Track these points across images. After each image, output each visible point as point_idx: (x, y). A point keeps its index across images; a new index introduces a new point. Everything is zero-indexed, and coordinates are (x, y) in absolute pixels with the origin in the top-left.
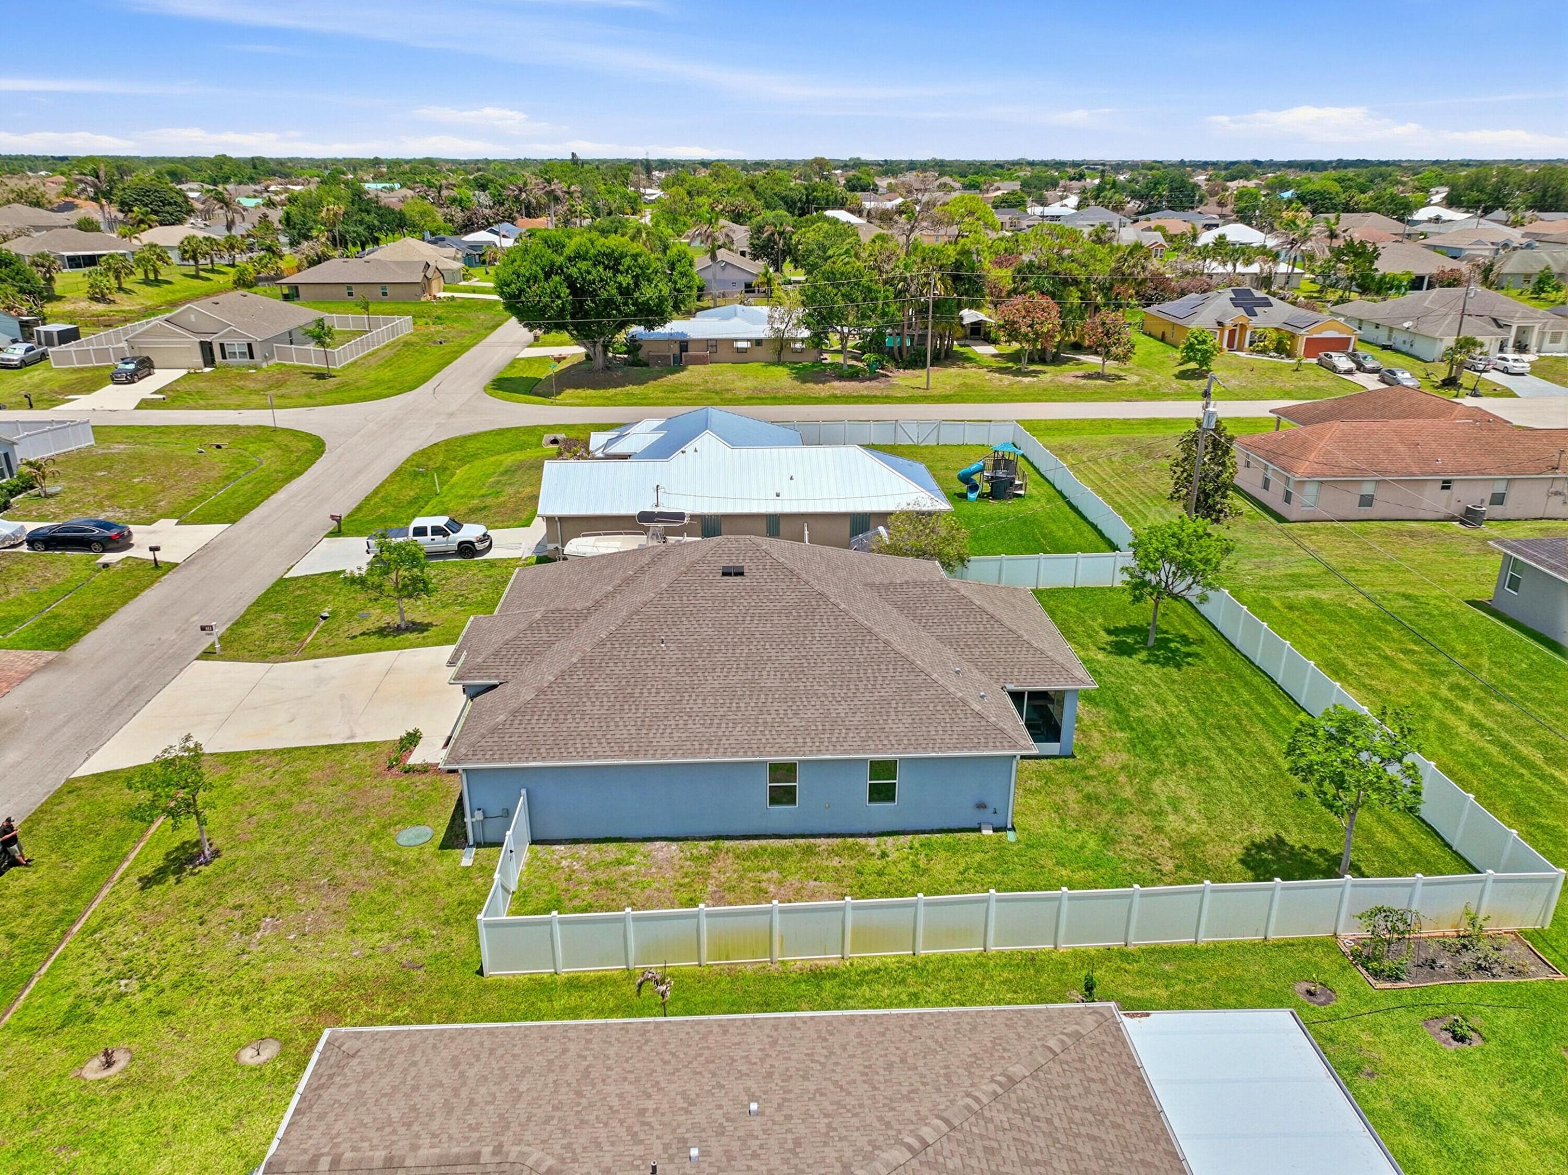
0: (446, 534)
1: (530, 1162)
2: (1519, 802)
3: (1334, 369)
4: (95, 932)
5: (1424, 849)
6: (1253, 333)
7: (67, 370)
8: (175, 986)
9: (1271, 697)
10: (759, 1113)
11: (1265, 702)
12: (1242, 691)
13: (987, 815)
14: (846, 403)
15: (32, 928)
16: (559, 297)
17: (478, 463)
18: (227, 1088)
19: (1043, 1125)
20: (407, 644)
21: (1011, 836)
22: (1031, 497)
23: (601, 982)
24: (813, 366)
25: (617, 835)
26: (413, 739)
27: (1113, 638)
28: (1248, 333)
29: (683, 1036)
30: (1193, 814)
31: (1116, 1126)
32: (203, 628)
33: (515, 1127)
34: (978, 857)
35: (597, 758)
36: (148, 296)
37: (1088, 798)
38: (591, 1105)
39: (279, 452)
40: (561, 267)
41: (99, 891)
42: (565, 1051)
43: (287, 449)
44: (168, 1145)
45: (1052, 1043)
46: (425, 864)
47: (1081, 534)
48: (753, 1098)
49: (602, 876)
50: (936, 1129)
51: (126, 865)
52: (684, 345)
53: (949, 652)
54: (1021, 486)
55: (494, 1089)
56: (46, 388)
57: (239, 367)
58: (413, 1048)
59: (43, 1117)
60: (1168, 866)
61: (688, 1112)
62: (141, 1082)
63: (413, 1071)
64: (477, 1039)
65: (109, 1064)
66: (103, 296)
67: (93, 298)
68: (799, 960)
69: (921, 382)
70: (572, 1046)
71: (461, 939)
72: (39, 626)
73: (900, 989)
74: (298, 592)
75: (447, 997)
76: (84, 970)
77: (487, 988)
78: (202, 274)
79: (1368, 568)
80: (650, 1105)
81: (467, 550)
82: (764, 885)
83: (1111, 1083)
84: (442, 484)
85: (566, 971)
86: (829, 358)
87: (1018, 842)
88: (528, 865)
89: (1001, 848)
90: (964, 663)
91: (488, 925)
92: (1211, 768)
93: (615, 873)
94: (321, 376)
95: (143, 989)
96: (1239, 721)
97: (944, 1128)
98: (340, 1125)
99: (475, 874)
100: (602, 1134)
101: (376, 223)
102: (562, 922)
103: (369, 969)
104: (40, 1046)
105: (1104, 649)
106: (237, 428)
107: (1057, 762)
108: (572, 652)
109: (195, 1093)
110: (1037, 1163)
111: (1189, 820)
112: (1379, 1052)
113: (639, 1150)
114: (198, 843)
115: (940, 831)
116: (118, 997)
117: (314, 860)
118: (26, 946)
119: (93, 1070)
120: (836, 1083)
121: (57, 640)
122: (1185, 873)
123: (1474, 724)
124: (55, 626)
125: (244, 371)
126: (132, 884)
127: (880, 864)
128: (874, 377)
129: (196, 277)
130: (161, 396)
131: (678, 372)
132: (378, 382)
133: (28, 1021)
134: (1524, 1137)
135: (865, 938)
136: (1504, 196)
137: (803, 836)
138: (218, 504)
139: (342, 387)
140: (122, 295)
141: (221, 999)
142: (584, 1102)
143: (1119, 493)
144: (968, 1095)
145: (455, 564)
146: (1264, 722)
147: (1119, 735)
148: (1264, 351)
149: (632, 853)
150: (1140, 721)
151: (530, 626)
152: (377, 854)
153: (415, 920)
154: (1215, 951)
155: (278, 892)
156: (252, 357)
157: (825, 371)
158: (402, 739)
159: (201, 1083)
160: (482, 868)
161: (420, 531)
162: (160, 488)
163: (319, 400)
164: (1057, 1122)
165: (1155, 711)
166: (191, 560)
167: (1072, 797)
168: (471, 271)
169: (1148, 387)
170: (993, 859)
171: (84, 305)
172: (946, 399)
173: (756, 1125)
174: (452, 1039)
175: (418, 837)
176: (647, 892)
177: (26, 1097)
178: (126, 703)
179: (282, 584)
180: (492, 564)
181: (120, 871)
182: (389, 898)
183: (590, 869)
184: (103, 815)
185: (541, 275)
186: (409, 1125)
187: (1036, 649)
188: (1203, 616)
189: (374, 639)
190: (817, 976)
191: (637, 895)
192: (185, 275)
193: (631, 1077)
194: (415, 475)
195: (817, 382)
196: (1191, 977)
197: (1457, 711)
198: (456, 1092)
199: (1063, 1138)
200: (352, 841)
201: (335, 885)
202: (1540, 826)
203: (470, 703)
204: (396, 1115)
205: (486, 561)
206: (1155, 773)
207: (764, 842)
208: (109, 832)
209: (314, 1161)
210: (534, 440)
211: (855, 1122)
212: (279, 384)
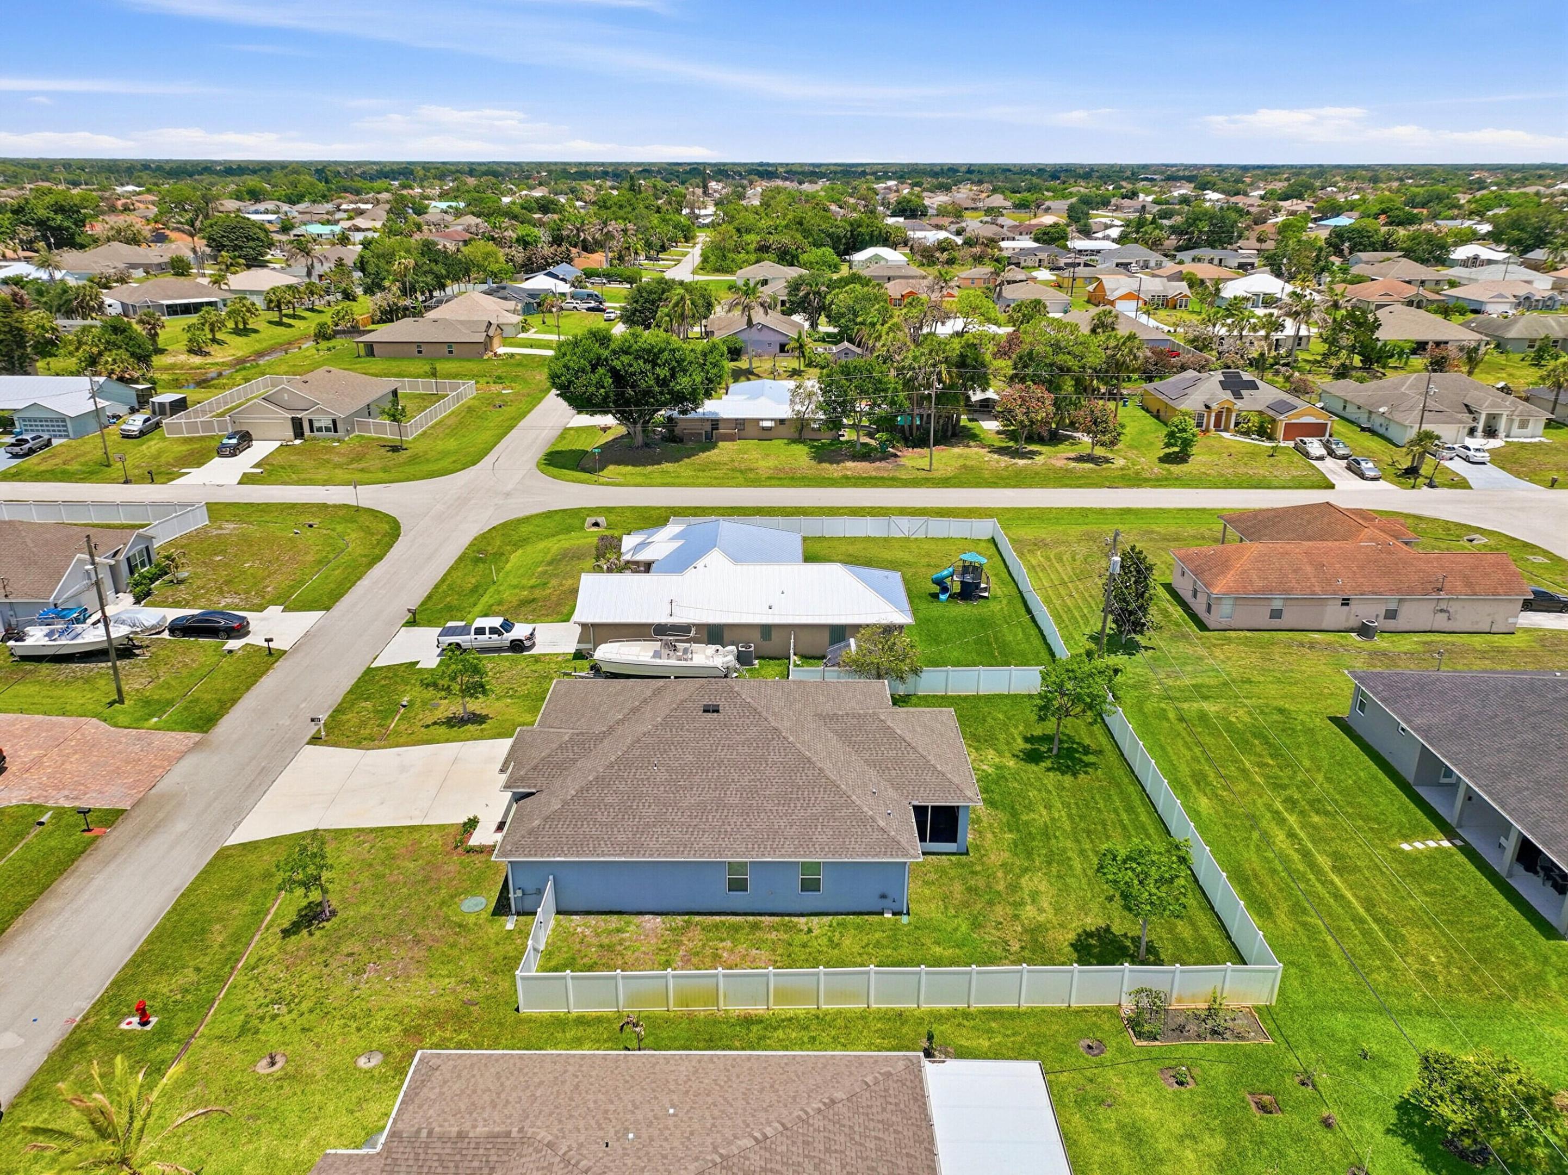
0: (500, 634)
1: (539, 1138)
2: (1297, 903)
3: (1307, 455)
4: (253, 969)
5: (1210, 940)
6: (1238, 415)
7: (178, 439)
8: (311, 1011)
9: (1137, 803)
10: (674, 1115)
11: (1130, 809)
12: (1115, 798)
13: (887, 903)
14: (855, 486)
15: (210, 963)
16: (603, 387)
17: (529, 548)
18: (351, 1084)
19: (847, 1130)
20: (469, 735)
21: (905, 919)
22: (995, 598)
23: (599, 1020)
24: (831, 444)
25: (618, 909)
26: (472, 824)
27: (1028, 746)
28: (1234, 415)
29: (640, 1064)
30: (1046, 905)
31: (896, 1132)
32: (313, 720)
33: (531, 1118)
34: (878, 935)
35: (603, 856)
36: (238, 347)
37: (969, 890)
38: (577, 1106)
39: (362, 534)
40: (606, 360)
41: (252, 938)
42: (565, 1072)
43: (368, 531)
44: (316, 1119)
45: (869, 1079)
46: (480, 927)
47: (1028, 640)
48: (673, 1106)
49: (606, 941)
50: (776, 1129)
51: (269, 917)
52: (715, 423)
53: (872, 773)
54: (985, 589)
55: (521, 1094)
56: (163, 460)
57: (324, 439)
58: (472, 1065)
59: (235, 1098)
60: (1016, 947)
61: (633, 1113)
62: (294, 1077)
63: (473, 1080)
64: (512, 1061)
65: (273, 1064)
66: (200, 348)
67: (191, 351)
68: (737, 1009)
69: (924, 463)
70: (570, 1068)
71: (504, 985)
72: (186, 708)
73: (803, 1033)
74: (383, 682)
75: (495, 1027)
76: (249, 996)
77: (521, 1021)
78: (285, 320)
79: (1262, 679)
80: (612, 1107)
81: (517, 646)
82: (720, 952)
83: (902, 1106)
84: (498, 572)
85: (576, 1011)
86: (848, 435)
87: (910, 924)
88: (554, 930)
89: (895, 928)
90: (883, 783)
91: (523, 978)
92: (1071, 867)
93: (615, 939)
94: (395, 449)
95: (290, 1012)
96: (1104, 825)
97: (780, 1128)
98: (431, 1112)
99: (516, 936)
100: (581, 1124)
101: (444, 272)
102: (573, 978)
103: (442, 1004)
104: (226, 1049)
105: (1018, 757)
106: (324, 506)
107: (953, 858)
108: (590, 771)
109: (330, 1086)
110: (836, 1151)
111: (1041, 910)
112: (1122, 1092)
113: (601, 1133)
114: (320, 904)
115: (854, 914)
116: (274, 1017)
117: (402, 921)
118: (209, 977)
119: (262, 1068)
120: (725, 1099)
121: (200, 723)
122: (1026, 953)
123: (1291, 835)
124: (197, 709)
125: (328, 444)
126: (275, 934)
127: (805, 938)
128: (885, 457)
129: (280, 324)
130: (259, 470)
131: (708, 449)
132: (445, 454)
133: (217, 1032)
134: (1196, 1151)
135: (782, 996)
136: (1546, 234)
137: (753, 914)
138: (314, 589)
139: (414, 460)
140: (216, 346)
141: (343, 1021)
142: (573, 1104)
143: (1071, 596)
144: (802, 1109)
145: (507, 659)
146: (1124, 828)
147: (1008, 836)
148: (1247, 433)
149: (628, 923)
150: (1026, 824)
151: (561, 746)
152: (447, 918)
153: (473, 969)
154: (1031, 1014)
155: (378, 945)
156: (336, 431)
157: (841, 449)
158: (465, 824)
159: (333, 1079)
160: (520, 932)
161: (480, 631)
162: (266, 573)
163: (394, 475)
164: (856, 1128)
165: (1041, 816)
166: (296, 647)
167: (958, 887)
168: (530, 319)
169: (1130, 472)
170: (888, 937)
171: (183, 358)
172: (945, 482)
173: (670, 1122)
174: (497, 1061)
175: (476, 905)
176: (636, 954)
177: (222, 1083)
178: (257, 783)
179: (370, 673)
180: (537, 659)
181: (266, 922)
182: (456, 952)
183: (597, 935)
184: (250, 878)
185: (589, 368)
186: (471, 1114)
187: (939, 772)
188: (1106, 725)
189: (443, 730)
190: (748, 1021)
191: (630, 957)
192: (270, 322)
193: (603, 1090)
194: (477, 561)
195: (831, 463)
196: (1009, 1032)
197: (1281, 821)
198: (498, 1094)
199: (857, 1138)
200: (429, 907)
201: (417, 941)
202: (1304, 925)
203: (515, 806)
204: (463, 1107)
205: (532, 656)
206: (1026, 870)
207: (723, 918)
208: (255, 891)
209: (419, 1131)
210: (577, 522)
211: (729, 1123)
212: (359, 457)
